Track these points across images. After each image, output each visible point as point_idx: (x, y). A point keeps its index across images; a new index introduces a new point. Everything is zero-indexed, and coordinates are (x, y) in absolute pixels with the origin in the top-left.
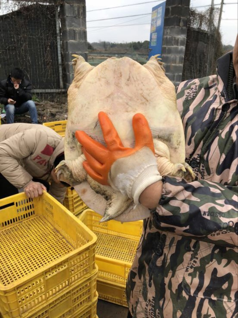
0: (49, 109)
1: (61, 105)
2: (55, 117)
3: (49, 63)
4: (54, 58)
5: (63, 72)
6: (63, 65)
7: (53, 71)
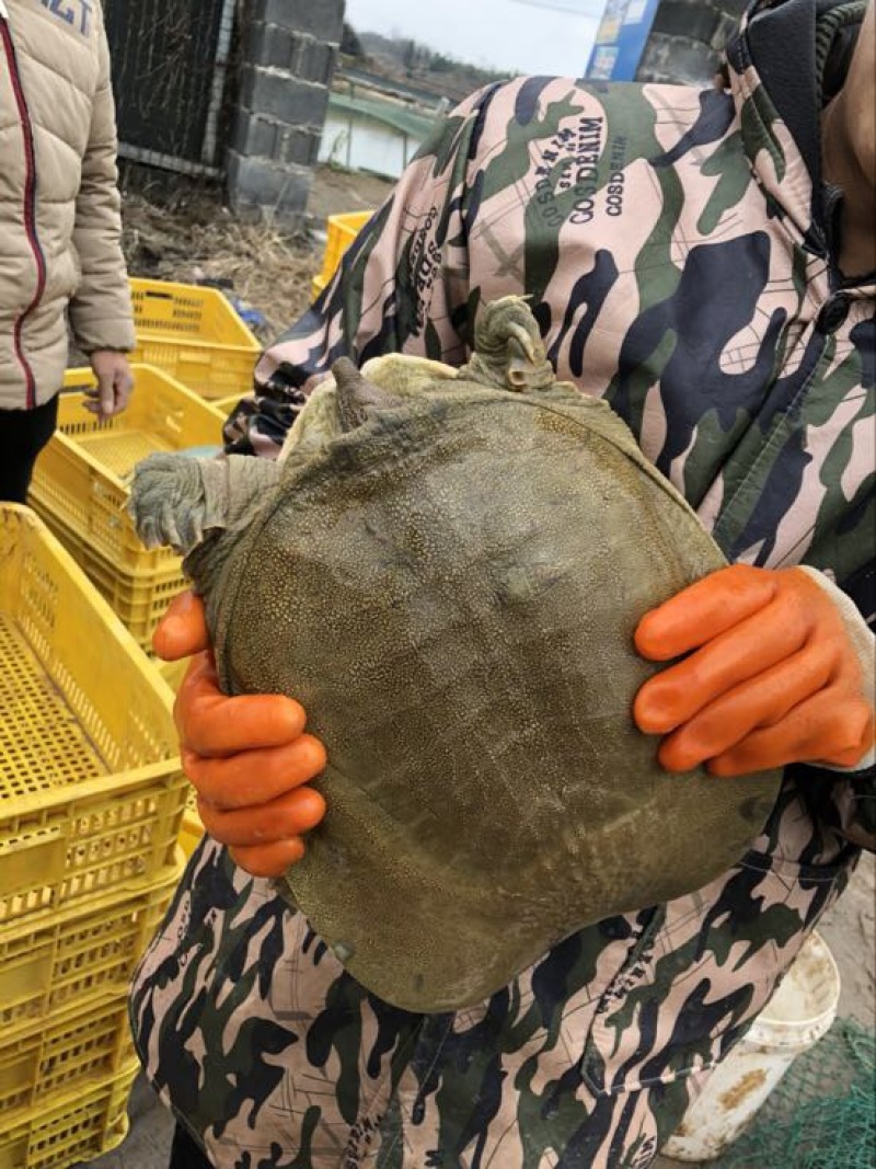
0: (139, 229)
1: (188, 226)
2: (156, 264)
3: (177, 45)
4: (205, 28)
5: (223, 100)
6: (231, 68)
7: (187, 83)
